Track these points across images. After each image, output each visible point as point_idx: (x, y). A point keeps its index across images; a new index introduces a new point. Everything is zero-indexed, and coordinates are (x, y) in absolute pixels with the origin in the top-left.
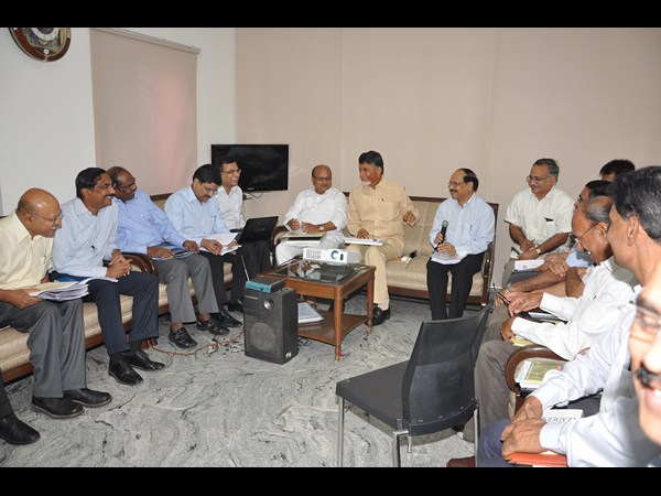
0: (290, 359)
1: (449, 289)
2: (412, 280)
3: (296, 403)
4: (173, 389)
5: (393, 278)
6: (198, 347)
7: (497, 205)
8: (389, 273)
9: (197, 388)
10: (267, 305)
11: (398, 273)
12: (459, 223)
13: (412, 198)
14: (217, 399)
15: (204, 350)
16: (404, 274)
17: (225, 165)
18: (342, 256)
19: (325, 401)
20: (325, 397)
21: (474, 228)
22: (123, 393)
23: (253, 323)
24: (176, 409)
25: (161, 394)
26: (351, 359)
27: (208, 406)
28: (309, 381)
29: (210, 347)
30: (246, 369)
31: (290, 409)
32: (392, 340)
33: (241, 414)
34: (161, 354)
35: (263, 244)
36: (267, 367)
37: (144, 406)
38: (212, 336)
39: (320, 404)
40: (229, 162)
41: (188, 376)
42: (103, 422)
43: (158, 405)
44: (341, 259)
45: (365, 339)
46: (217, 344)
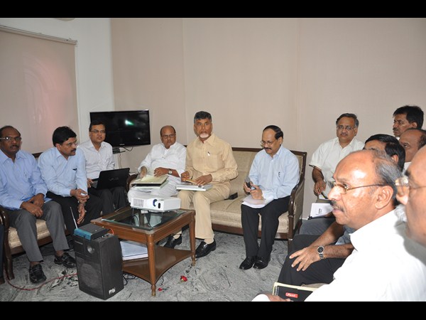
0: (114, 294)
1: (260, 227)
2: (231, 220)
5: (216, 217)
7: (306, 153)
8: (213, 213)
10: (90, 250)
11: (220, 213)
12: (270, 171)
15: (50, 283)
16: (225, 214)
18: (159, 205)
21: (282, 174)
23: (81, 263)
29: (57, 280)
35: (119, 190)
38: (64, 269)
44: (159, 207)
45: (187, 272)
46: (63, 277)
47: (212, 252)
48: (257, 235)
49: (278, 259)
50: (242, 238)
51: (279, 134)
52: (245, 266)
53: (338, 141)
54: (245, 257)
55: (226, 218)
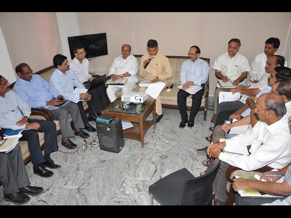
0: (121, 149)
2: (172, 101)
3: (128, 176)
4: (71, 175)
5: (164, 100)
6: (78, 147)
7: (209, 59)
8: (162, 98)
9: (81, 173)
10: (108, 129)
11: (166, 98)
13: (168, 57)
14: (92, 179)
15: (81, 148)
16: (169, 98)
17: (78, 50)
18: (140, 99)
19: (141, 173)
20: (140, 171)
22: (48, 181)
23: (102, 136)
24: (74, 187)
25: (66, 179)
26: (149, 146)
27: (89, 184)
28: (132, 162)
29: (84, 146)
30: (102, 158)
31: (126, 181)
32: (166, 131)
33: (104, 187)
34: (61, 153)
36: (112, 155)
37: (59, 188)
38: (83, 139)
39: (139, 176)
40: (80, 48)
41: (76, 166)
42: (42, 200)
43: (66, 186)
44: (140, 101)
45: (154, 132)
46: (86, 143)
47: (162, 120)
48: (186, 108)
49: (198, 120)
50: (178, 111)
51: (198, 51)
52: (182, 125)
53: (228, 55)
54: (181, 121)
55: (170, 100)
